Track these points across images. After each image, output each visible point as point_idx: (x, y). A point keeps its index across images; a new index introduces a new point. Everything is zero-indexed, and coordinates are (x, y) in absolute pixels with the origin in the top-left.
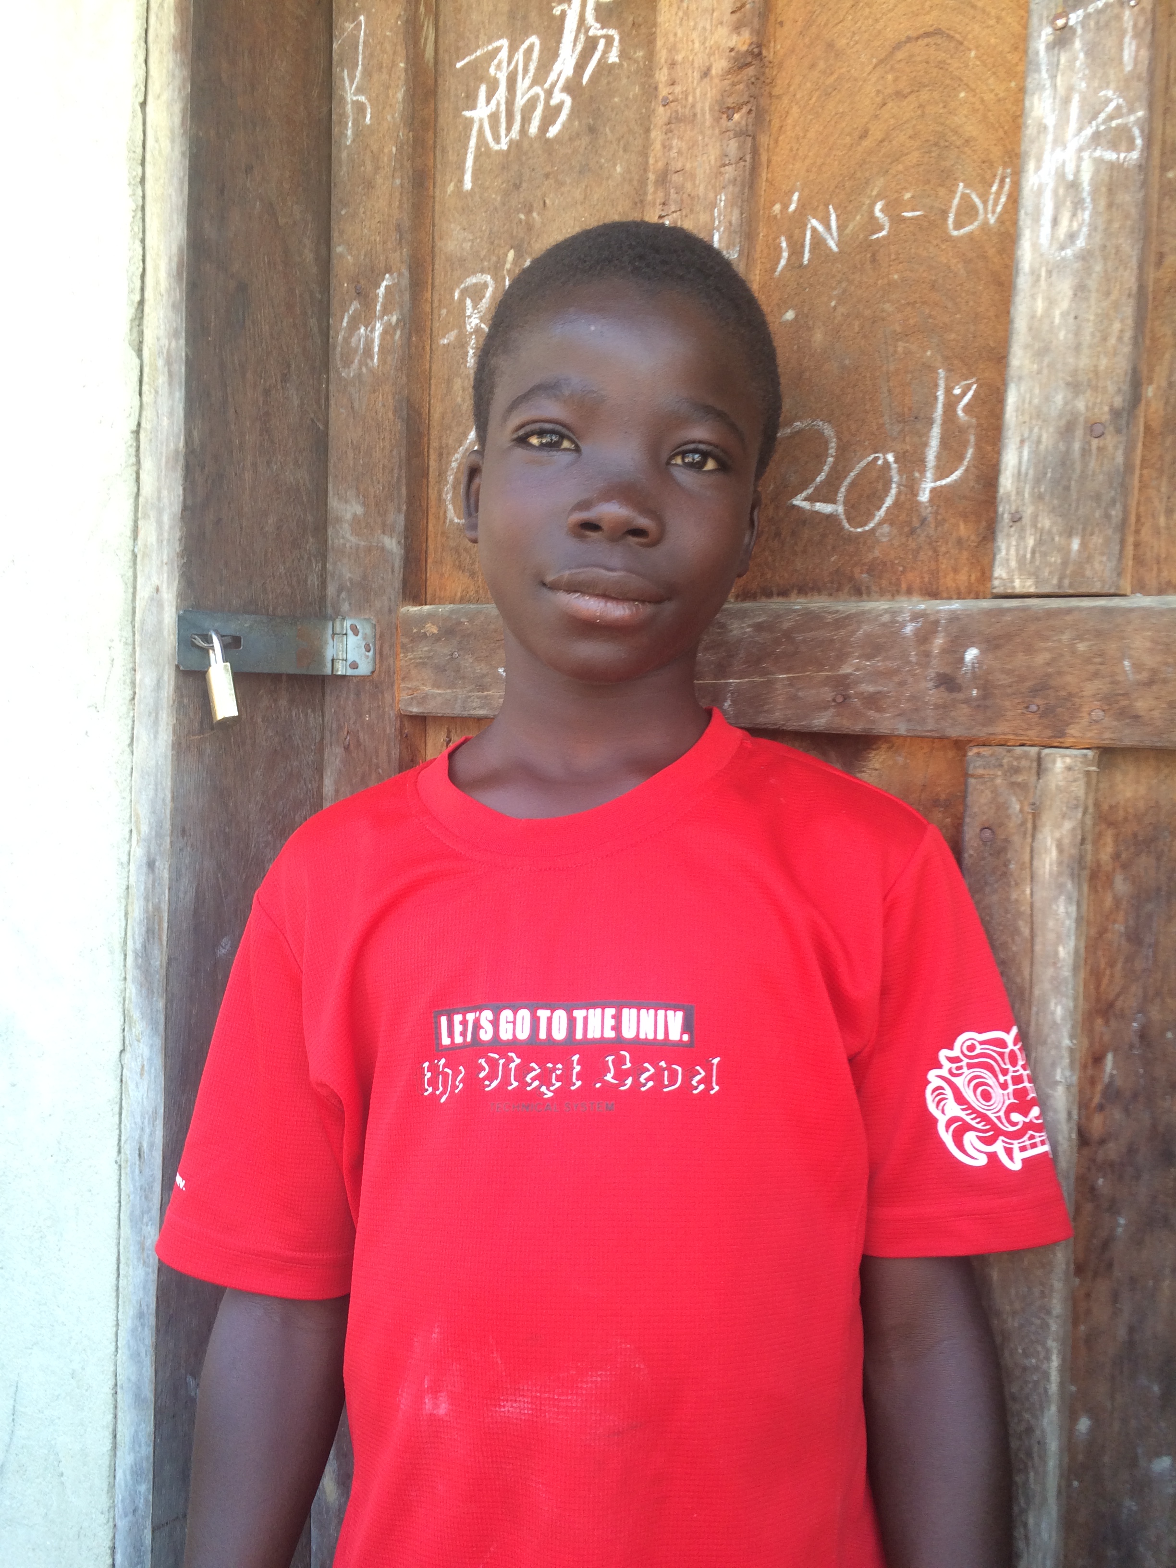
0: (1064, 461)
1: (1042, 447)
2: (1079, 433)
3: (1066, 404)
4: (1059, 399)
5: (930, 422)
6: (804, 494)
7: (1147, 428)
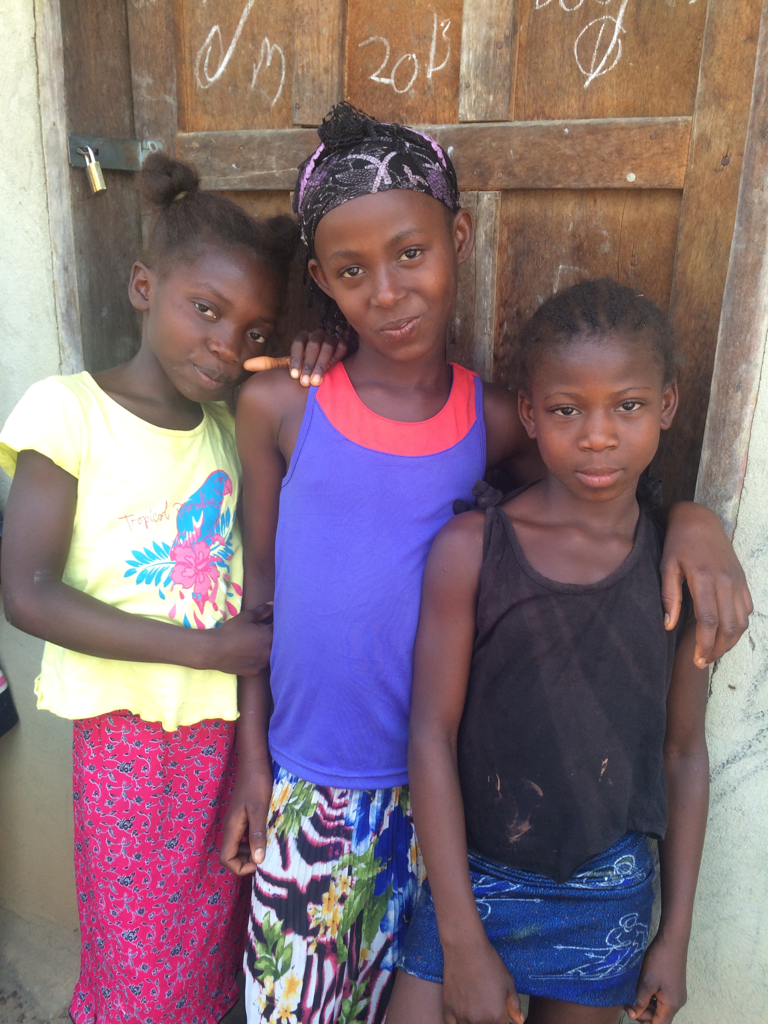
0: (486, 60)
1: (478, 53)
2: (492, 46)
3: (487, 32)
4: (484, 30)
5: (431, 39)
6: (376, 74)
7: (520, 45)
